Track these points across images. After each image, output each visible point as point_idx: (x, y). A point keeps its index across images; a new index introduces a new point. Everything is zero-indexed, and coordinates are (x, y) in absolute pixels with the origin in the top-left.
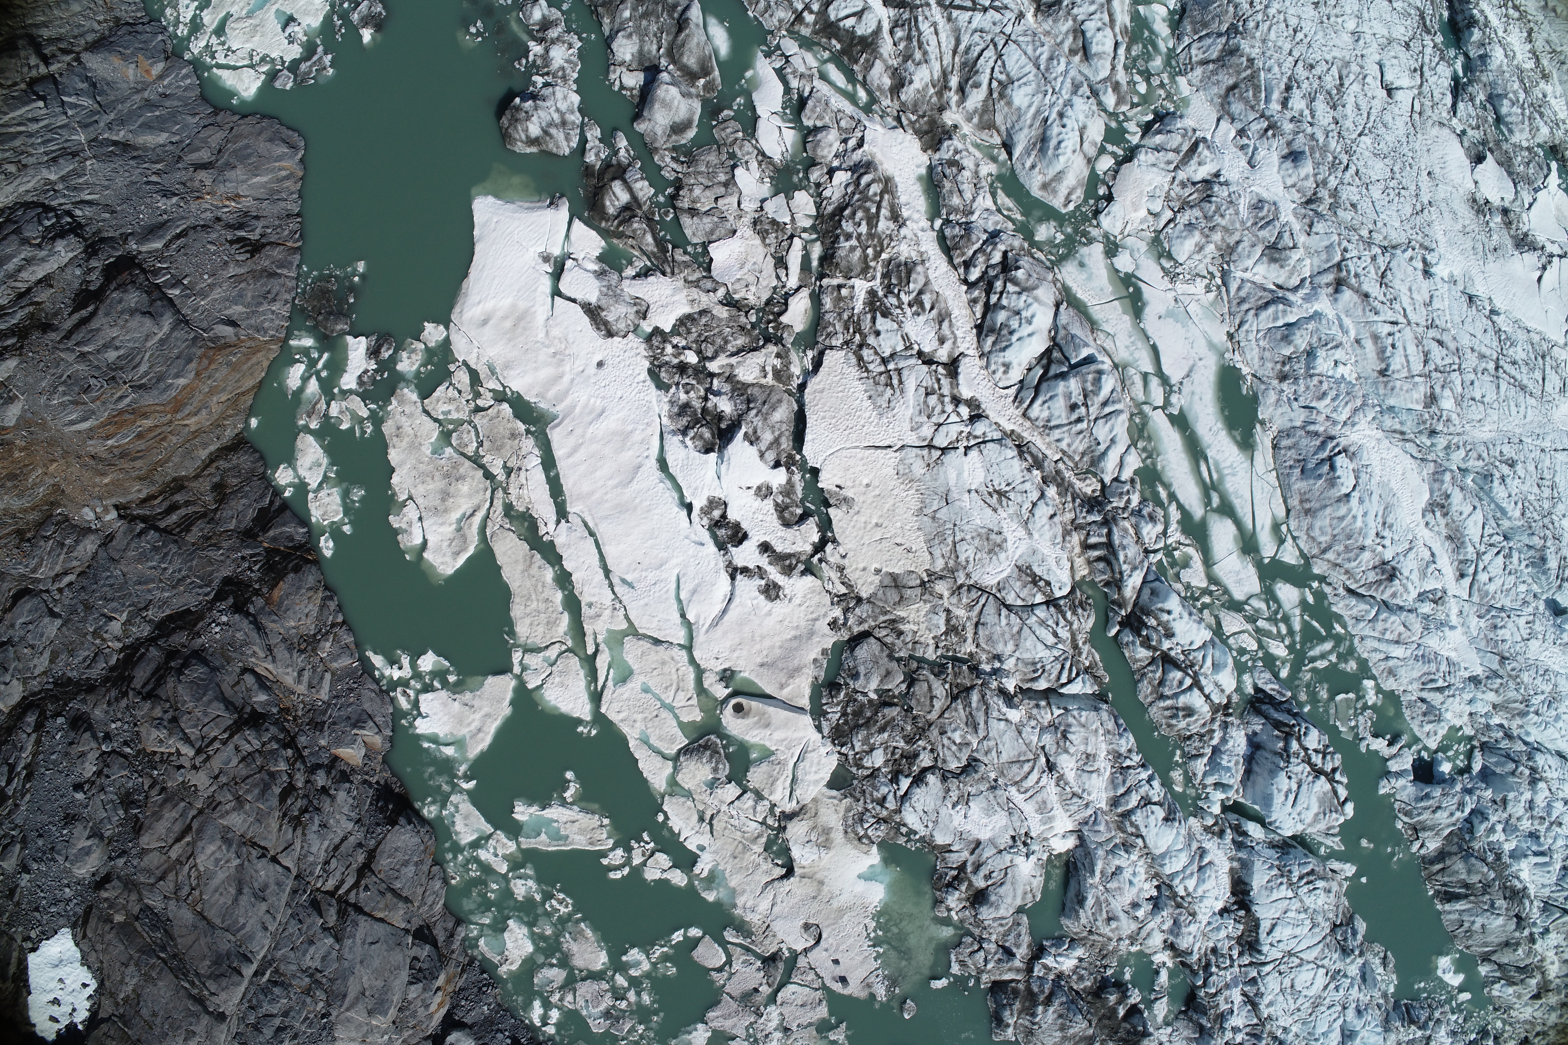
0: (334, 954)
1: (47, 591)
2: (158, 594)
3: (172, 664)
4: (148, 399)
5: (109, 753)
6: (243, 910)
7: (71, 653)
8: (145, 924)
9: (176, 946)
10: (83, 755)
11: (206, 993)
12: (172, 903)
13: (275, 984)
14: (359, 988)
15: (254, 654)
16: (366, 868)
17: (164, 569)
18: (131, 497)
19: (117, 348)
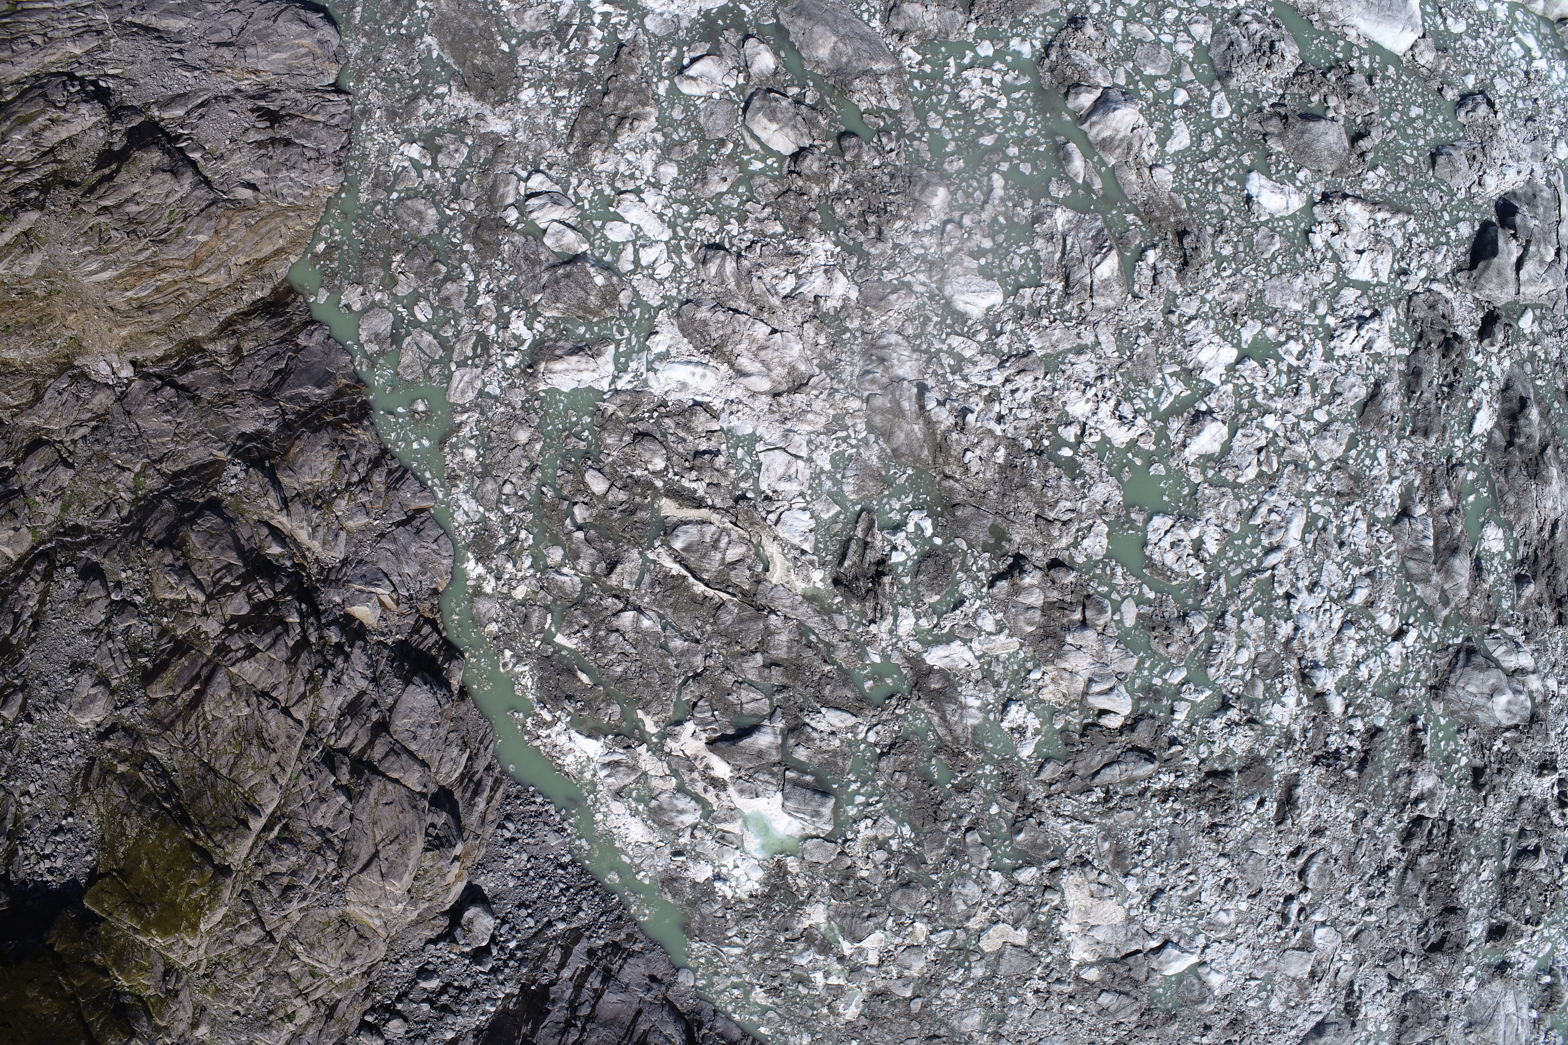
0: (347, 813)
1: (61, 442)
2: (172, 448)
3: (186, 515)
4: (168, 254)
5: (119, 602)
7: (83, 503)
8: (149, 774)
9: (181, 796)
10: (91, 603)
11: (211, 844)
13: (285, 840)
15: (269, 507)
16: (382, 727)
17: (179, 424)
18: (149, 354)
19: (138, 204)
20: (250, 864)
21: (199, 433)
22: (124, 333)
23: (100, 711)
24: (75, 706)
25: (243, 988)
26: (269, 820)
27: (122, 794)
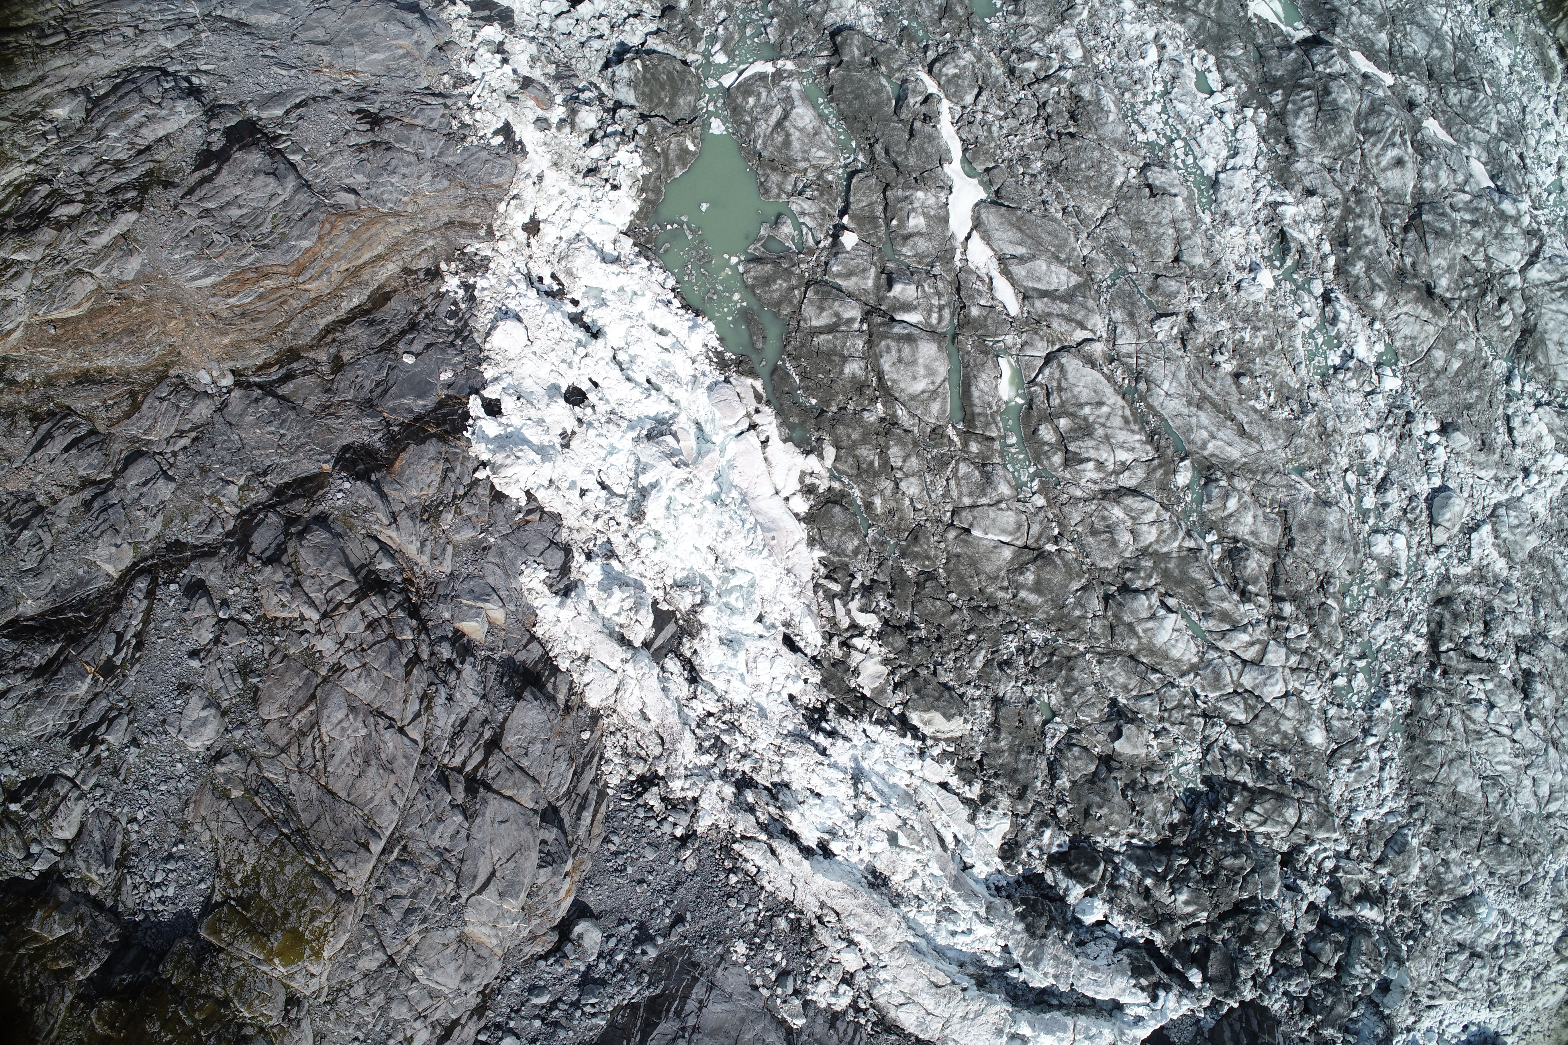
0: (463, 833)
1: (161, 454)
2: (276, 460)
3: (293, 530)
4: (271, 259)
5: (225, 621)
6: (370, 783)
7: (185, 518)
8: (266, 798)
9: (299, 820)
10: (197, 621)
11: (332, 869)
12: (295, 776)
13: (404, 862)
14: (489, 869)
15: (378, 521)
16: (494, 744)
17: (282, 436)
18: (248, 363)
19: (240, 207)
20: (371, 887)
21: (303, 445)
22: (226, 341)
23: (212, 734)
24: (185, 729)
25: (364, 1013)
26: (388, 842)
27: (239, 821)
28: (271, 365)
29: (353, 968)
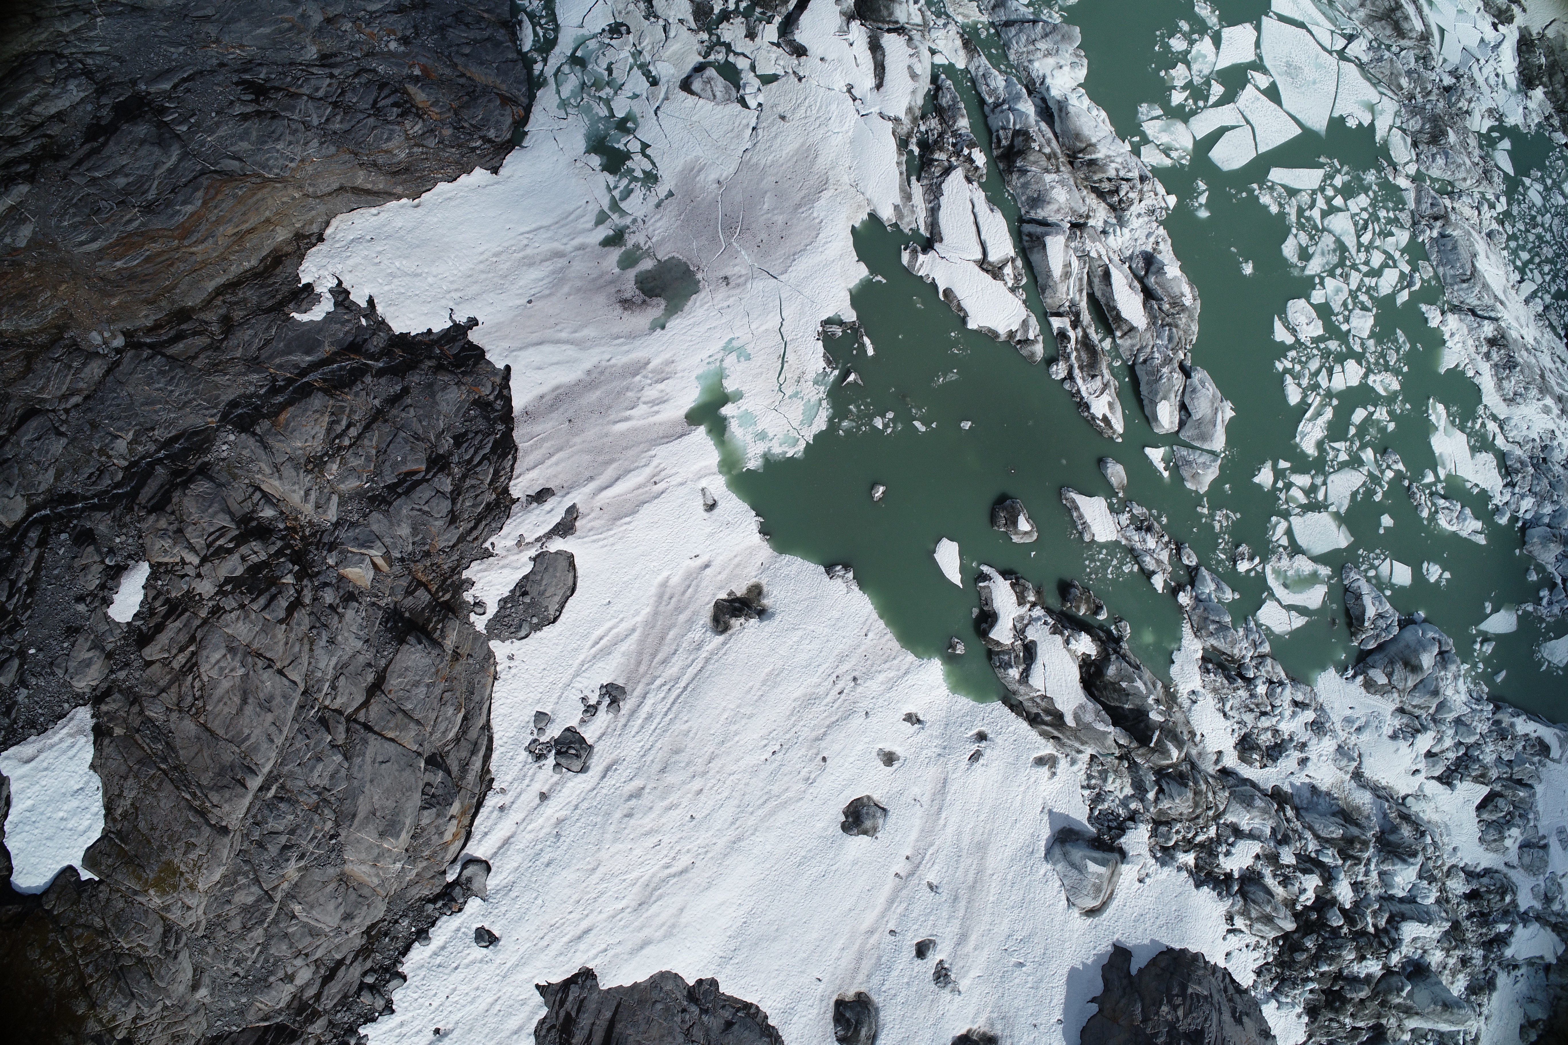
0: (343, 772)
1: (53, 411)
2: (164, 415)
4: (157, 223)
5: (112, 568)
6: (247, 720)
7: (76, 471)
8: (146, 736)
9: (177, 757)
10: (85, 567)
11: (208, 804)
12: (174, 716)
13: (282, 799)
14: (368, 807)
15: (260, 471)
16: (376, 687)
17: (170, 392)
18: (138, 323)
19: (127, 175)
20: (248, 823)
21: (191, 401)
22: (114, 303)
23: (96, 675)
24: (71, 670)
25: (243, 948)
26: (266, 780)
27: (120, 757)
28: (161, 327)
29: (229, 902)
